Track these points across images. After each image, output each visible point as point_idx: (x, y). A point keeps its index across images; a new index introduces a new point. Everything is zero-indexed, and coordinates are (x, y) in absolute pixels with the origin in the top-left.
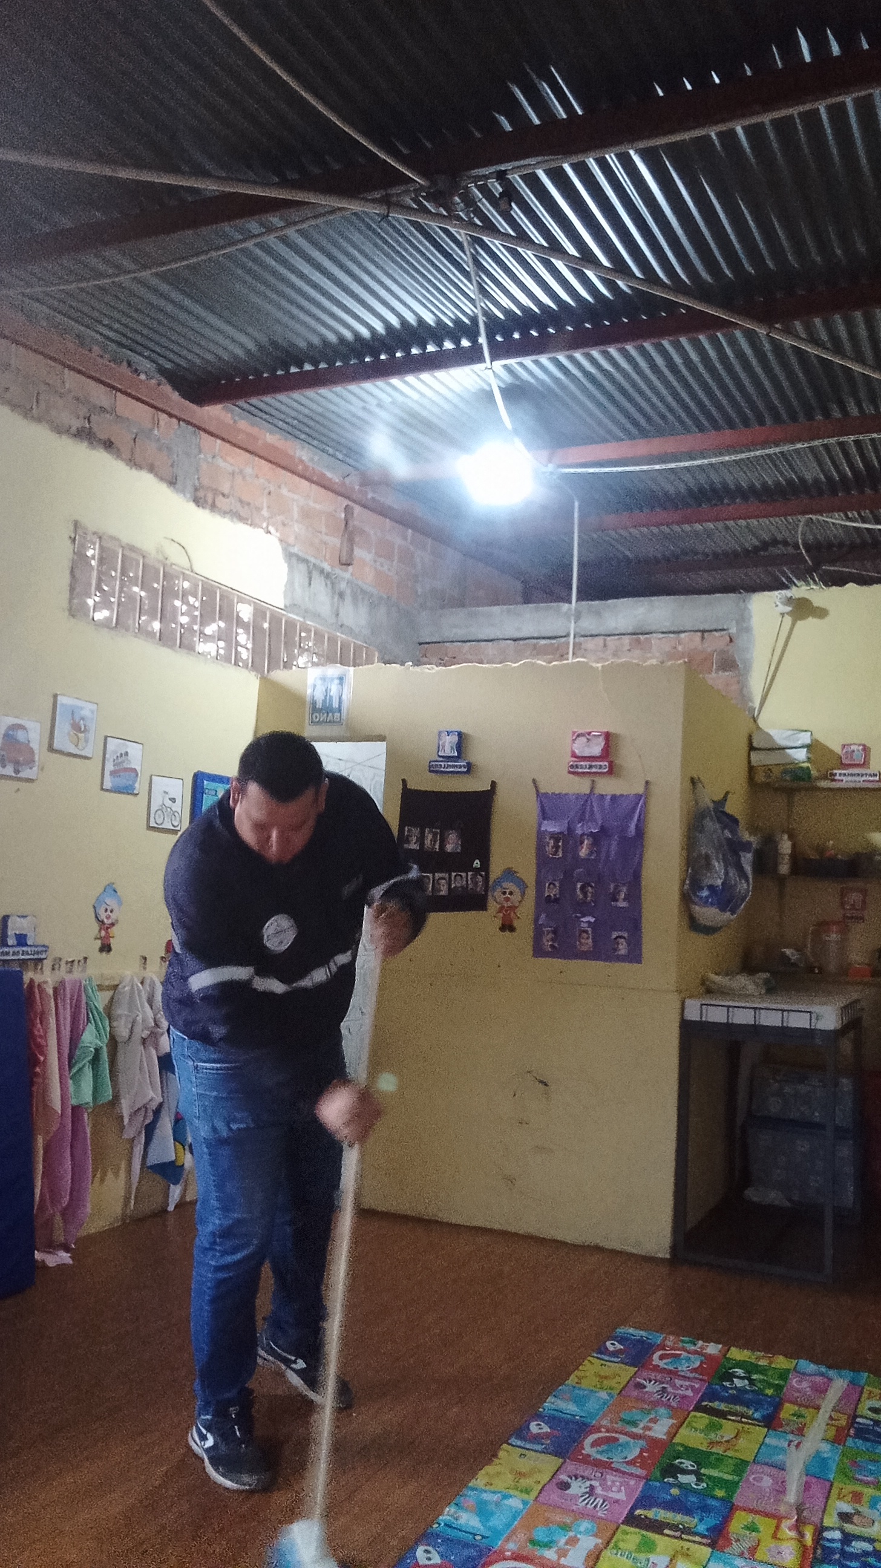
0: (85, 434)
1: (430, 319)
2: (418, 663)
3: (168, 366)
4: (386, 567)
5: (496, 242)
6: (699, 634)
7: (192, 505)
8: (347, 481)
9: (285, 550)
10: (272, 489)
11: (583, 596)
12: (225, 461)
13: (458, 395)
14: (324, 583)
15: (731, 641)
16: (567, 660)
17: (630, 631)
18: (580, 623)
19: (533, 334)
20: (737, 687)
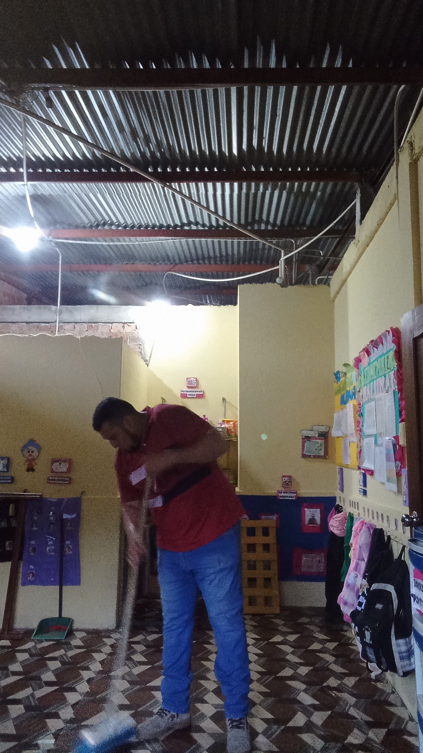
5: (35, 120)
6: (122, 324)
15: (136, 328)
16: (55, 334)
17: (87, 321)
18: (62, 316)
19: (49, 170)
20: (139, 350)
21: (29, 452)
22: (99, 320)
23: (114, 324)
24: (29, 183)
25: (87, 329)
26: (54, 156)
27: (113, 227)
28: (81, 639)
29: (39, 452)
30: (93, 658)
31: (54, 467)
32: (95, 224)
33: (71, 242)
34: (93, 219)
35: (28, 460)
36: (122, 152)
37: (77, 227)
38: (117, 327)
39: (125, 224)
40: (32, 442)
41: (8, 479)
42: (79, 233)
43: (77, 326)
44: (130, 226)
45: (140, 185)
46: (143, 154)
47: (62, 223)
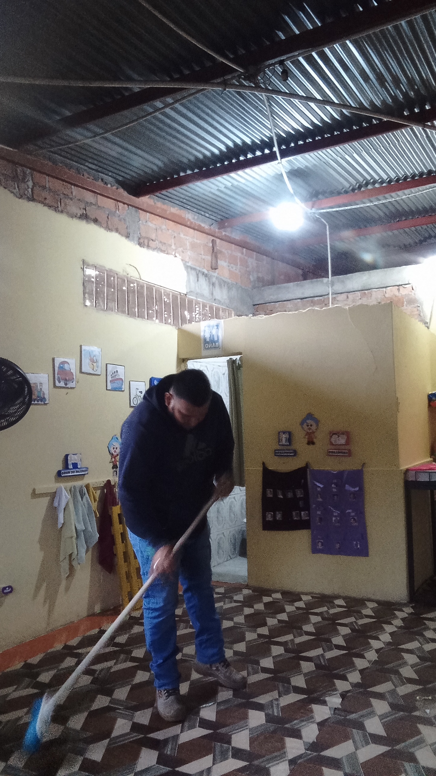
0: (84, 217)
1: (248, 141)
2: (254, 315)
3: (120, 179)
4: (234, 268)
5: (280, 97)
6: (397, 287)
7: (138, 246)
8: (212, 227)
9: (184, 264)
10: (176, 235)
11: (334, 274)
12: (152, 223)
13: (265, 178)
14: (204, 279)
15: (413, 289)
16: (329, 306)
17: (360, 289)
18: (334, 288)
19: (301, 142)
20: (417, 313)
21: (308, 426)
22: (372, 286)
23: (388, 288)
24: (285, 160)
25: (360, 297)
26: (303, 126)
27: (377, 185)
28: (371, 609)
29: (317, 425)
30: (383, 630)
31: (333, 440)
32: (357, 186)
33: (334, 210)
34: (354, 182)
35: (308, 434)
36: (372, 103)
37: (339, 193)
38: (391, 291)
39: (389, 179)
40: (310, 416)
41: (291, 453)
42: (341, 200)
43: (351, 296)
44: (395, 180)
45: (398, 133)
46: (394, 98)
47: (324, 193)
